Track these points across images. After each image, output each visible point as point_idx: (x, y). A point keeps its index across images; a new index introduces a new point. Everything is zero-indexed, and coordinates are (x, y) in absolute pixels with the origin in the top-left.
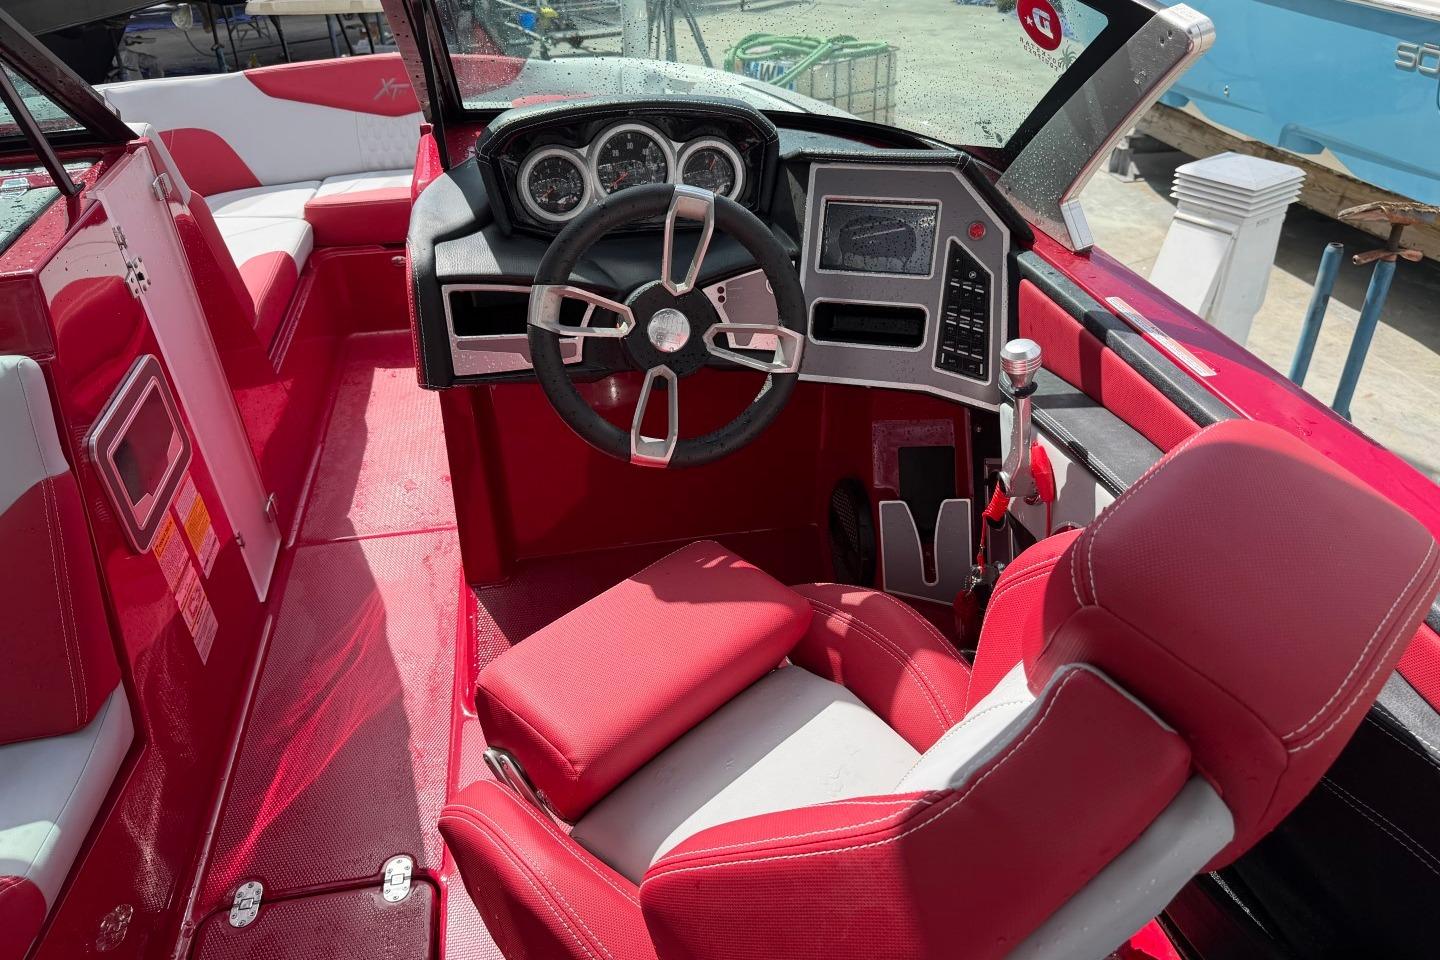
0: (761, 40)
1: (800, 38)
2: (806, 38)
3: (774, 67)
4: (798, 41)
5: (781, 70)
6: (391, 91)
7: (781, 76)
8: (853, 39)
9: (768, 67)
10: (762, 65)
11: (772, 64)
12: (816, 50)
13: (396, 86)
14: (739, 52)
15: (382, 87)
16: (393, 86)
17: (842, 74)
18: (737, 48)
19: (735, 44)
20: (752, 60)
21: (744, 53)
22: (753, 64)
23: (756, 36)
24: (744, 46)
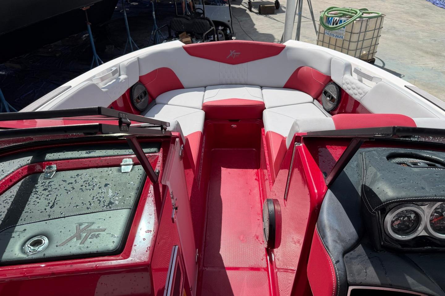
0: (334, 9)
1: (349, 9)
2: (351, 10)
3: (339, 20)
4: (348, 10)
5: (341, 21)
6: (233, 55)
7: (341, 24)
8: (367, 10)
9: (336, 19)
10: (334, 19)
11: (338, 19)
12: (356, 15)
13: (235, 53)
14: (326, 14)
15: (230, 53)
16: (234, 53)
17: (364, 24)
18: (325, 12)
19: (325, 10)
20: (330, 17)
21: (328, 14)
22: (330, 18)
23: (332, 8)
24: (328, 11)
